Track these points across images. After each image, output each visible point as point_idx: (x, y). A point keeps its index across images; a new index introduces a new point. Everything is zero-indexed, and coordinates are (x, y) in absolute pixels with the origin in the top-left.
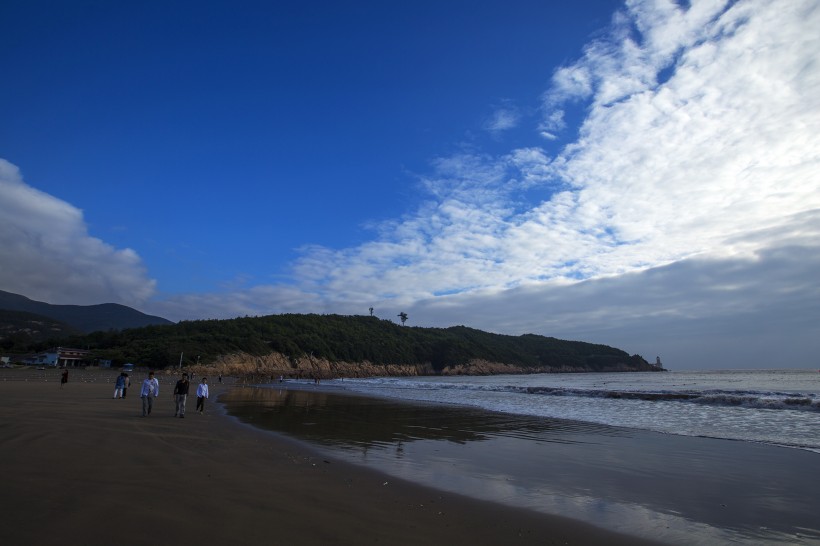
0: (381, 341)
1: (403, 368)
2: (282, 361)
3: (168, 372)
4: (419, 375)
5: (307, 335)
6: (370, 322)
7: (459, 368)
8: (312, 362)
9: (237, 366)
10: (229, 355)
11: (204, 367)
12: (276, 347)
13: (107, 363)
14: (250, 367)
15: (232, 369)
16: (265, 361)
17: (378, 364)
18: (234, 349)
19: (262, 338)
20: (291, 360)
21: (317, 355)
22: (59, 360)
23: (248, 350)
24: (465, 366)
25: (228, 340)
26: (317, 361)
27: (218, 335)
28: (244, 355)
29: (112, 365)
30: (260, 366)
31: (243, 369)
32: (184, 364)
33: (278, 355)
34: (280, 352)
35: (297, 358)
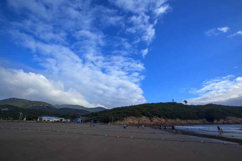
0: (182, 111)
1: (194, 121)
2: (147, 119)
3: (109, 124)
4: (202, 124)
5: (154, 109)
6: (174, 104)
7: (221, 121)
8: (158, 119)
9: (131, 122)
10: (128, 118)
11: (120, 122)
12: (144, 114)
13: (93, 121)
14: (136, 122)
15: (130, 123)
16: (141, 120)
17: (183, 120)
18: (129, 115)
19: (138, 111)
20: (150, 119)
21: (159, 117)
22: (81, 120)
23: (134, 116)
24: (224, 120)
25: (127, 113)
26: (160, 119)
27: (124, 111)
28: (133, 118)
29: (94, 122)
30: (139, 121)
31: (133, 123)
32: (114, 121)
33: (145, 117)
34: (146, 116)
35: (152, 118)
